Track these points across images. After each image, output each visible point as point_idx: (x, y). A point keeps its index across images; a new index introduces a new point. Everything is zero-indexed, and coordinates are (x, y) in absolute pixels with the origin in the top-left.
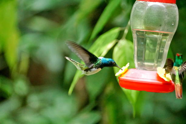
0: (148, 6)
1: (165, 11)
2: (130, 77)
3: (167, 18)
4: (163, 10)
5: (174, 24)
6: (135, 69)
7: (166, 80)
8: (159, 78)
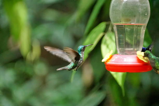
0: (124, 2)
1: (139, 5)
2: (114, 62)
3: (141, 10)
4: (137, 4)
5: (147, 14)
6: (118, 54)
7: (145, 61)
8: (139, 61)
